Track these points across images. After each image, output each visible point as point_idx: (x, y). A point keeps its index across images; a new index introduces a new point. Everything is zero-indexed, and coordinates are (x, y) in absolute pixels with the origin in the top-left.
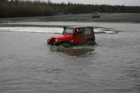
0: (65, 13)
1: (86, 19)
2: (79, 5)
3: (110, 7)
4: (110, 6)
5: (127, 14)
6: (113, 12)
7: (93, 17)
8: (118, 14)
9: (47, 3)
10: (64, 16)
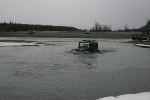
0: (7, 31)
1: (24, 36)
2: (18, 24)
4: (42, 25)
5: (55, 31)
6: (44, 30)
7: (29, 34)
8: (48, 32)
10: (6, 33)
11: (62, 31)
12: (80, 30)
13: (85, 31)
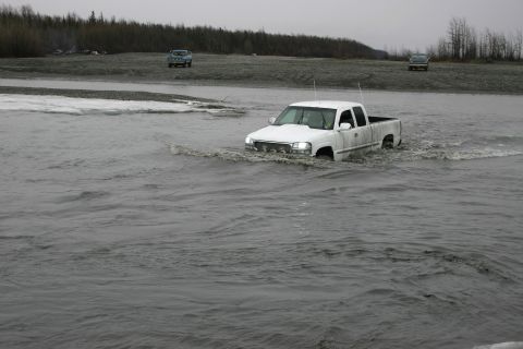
0: (80, 51)
1: (148, 72)
2: (124, 24)
3: (221, 34)
4: (221, 31)
5: (274, 57)
6: (230, 52)
7: (170, 65)
8: (247, 59)
9: (20, 13)
10: (76, 58)
11: (306, 56)
12: (384, 56)
13: (405, 58)
